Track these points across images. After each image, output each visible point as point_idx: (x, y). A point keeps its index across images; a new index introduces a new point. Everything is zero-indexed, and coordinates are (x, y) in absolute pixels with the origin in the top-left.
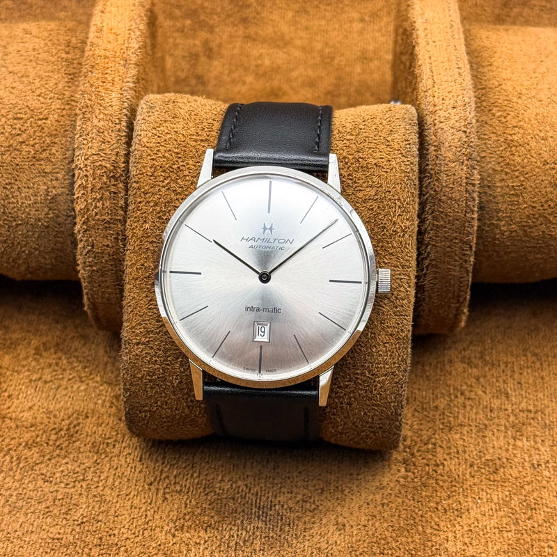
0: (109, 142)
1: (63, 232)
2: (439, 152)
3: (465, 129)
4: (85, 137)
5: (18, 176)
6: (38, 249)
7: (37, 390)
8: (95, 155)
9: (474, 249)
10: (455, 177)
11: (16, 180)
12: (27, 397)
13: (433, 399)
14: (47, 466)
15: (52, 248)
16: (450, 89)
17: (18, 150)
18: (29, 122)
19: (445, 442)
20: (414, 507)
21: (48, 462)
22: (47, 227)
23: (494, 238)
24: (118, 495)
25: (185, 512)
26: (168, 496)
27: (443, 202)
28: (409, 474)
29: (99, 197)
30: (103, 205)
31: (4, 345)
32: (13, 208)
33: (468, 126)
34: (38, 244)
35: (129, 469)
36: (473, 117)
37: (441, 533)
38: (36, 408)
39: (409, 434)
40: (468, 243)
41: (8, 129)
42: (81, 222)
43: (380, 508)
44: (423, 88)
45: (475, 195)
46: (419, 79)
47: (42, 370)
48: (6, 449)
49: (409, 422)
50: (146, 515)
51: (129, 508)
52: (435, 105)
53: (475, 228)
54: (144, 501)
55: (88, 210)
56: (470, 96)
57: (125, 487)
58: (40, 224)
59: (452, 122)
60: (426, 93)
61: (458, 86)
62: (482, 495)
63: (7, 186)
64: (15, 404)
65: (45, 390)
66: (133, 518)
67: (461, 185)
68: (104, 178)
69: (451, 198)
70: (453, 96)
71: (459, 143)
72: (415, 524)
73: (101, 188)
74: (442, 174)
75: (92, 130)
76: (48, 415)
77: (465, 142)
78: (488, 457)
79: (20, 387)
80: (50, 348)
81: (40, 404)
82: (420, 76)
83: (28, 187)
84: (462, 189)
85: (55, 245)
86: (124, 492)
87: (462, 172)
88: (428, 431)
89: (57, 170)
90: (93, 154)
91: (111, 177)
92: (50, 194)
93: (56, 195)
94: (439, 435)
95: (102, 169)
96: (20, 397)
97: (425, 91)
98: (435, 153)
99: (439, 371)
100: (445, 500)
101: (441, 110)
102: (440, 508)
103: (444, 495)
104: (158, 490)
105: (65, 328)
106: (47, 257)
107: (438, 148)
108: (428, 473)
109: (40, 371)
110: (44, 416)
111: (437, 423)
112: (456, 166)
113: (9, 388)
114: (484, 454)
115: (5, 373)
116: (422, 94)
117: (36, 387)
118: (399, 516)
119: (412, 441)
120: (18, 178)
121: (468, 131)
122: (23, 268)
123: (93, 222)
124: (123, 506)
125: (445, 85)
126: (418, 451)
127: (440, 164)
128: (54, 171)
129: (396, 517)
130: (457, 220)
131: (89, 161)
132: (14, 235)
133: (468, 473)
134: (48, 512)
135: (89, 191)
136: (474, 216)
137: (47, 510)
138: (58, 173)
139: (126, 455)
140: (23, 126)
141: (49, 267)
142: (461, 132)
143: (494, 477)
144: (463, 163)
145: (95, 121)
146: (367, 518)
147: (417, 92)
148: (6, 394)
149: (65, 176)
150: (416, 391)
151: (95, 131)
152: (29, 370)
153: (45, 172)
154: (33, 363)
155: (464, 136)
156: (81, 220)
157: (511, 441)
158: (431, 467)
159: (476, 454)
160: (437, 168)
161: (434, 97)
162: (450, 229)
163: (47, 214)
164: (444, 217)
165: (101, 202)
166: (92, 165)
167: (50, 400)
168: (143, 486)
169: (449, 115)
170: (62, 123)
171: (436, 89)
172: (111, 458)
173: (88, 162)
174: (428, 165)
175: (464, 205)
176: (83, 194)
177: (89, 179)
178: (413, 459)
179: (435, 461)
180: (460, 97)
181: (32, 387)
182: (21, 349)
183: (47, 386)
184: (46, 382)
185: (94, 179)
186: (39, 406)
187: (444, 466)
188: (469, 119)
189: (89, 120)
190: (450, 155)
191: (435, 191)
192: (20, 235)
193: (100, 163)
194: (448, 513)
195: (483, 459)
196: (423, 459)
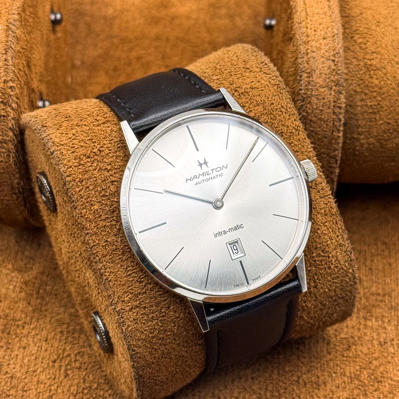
2: (311, 79)
3: (334, 59)
9: (339, 162)
10: (325, 101)
16: (320, 21)
23: (355, 150)
24: (27, 372)
25: (84, 386)
26: (69, 372)
27: (314, 122)
33: (336, 56)
35: (36, 348)
36: (341, 48)
40: (334, 157)
44: (297, 20)
45: (341, 116)
46: (294, 11)
50: (51, 390)
51: (35, 383)
52: (308, 36)
53: (341, 145)
54: (48, 377)
56: (338, 28)
57: (33, 364)
59: (323, 51)
60: (300, 25)
61: (328, 18)
62: (337, 369)
66: (40, 393)
67: (329, 108)
69: (320, 119)
70: (323, 27)
71: (329, 71)
74: (313, 98)
77: (334, 70)
78: (343, 336)
82: (295, 8)
84: (330, 111)
86: (32, 369)
87: (330, 96)
97: (299, 23)
98: (307, 79)
101: (313, 40)
104: (60, 366)
107: (310, 75)
112: (325, 91)
114: (339, 332)
116: (297, 25)
121: (337, 60)
124: (31, 382)
125: (316, 17)
127: (312, 89)
130: (326, 138)
133: (325, 349)
136: (340, 135)
139: (34, 336)
142: (330, 61)
143: (347, 354)
144: (331, 88)
147: (292, 23)
155: (332, 64)
157: (362, 321)
159: (333, 333)
160: (309, 93)
161: (307, 28)
162: (319, 145)
164: (314, 135)
168: (48, 363)
169: (319, 45)
171: (308, 21)
172: (21, 338)
174: (301, 90)
175: (332, 125)
180: (330, 29)
188: (337, 49)
190: (320, 81)
191: (307, 112)
195: (338, 337)
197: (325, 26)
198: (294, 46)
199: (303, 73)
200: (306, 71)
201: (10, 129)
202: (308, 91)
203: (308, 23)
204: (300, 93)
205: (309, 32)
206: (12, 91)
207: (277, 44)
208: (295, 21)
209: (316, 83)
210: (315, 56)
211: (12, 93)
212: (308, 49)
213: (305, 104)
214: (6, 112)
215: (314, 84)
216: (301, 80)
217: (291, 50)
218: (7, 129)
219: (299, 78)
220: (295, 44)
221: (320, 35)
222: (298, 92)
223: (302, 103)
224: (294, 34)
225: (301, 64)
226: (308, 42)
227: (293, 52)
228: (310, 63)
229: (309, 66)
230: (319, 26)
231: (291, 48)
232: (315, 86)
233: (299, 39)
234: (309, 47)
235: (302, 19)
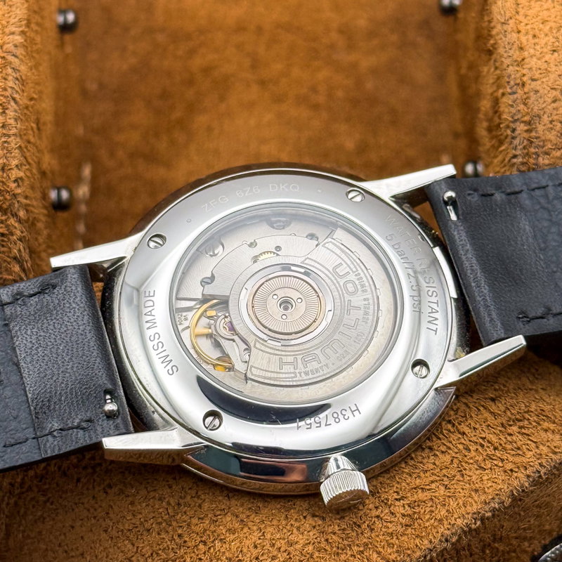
197: (553, 25)
198: (496, 68)
201: (15, 258)
202: (530, 157)
203: (521, 22)
205: (524, 39)
206: (19, 186)
208: (495, 19)
209: (544, 141)
210: (538, 88)
211: (19, 191)
212: (524, 75)
214: (7, 226)
215: (541, 144)
218: (9, 260)
221: (546, 44)
224: (495, 44)
226: (523, 60)
228: (530, 101)
229: (528, 108)
230: (541, 26)
232: (543, 147)
233: (505, 55)
234: (525, 71)
235: (508, 15)
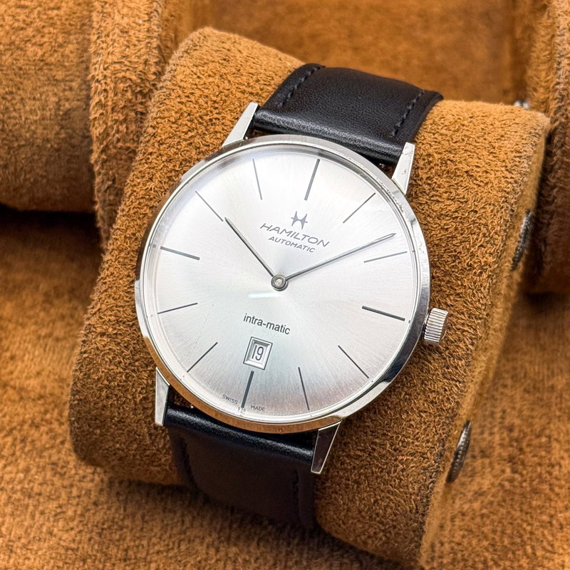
0: (135, 45)
1: (78, 157)
4: (104, 39)
5: (21, 83)
6: (45, 177)
7: (47, 350)
8: (117, 63)
11: (19, 89)
12: (35, 360)
13: (548, 377)
14: (59, 452)
15: (64, 177)
17: (21, 49)
18: (36, 12)
19: (562, 434)
20: (522, 520)
21: (61, 446)
22: (58, 150)
28: (517, 476)
29: (122, 118)
30: (127, 128)
31: (6, 288)
32: (15, 125)
34: (46, 171)
37: (556, 556)
38: (44, 373)
39: (517, 422)
41: (9, 19)
42: (99, 150)
43: (478, 520)
47: (54, 323)
48: (8, 428)
49: (518, 406)
55: (108, 135)
58: (49, 146)
63: (7, 96)
64: (19, 368)
65: (57, 350)
68: (129, 95)
72: (523, 544)
73: (125, 106)
75: (113, 30)
76: (61, 384)
79: (26, 344)
80: (63, 295)
81: (50, 368)
83: (34, 99)
85: (68, 172)
88: (540, 418)
89: (72, 77)
90: (115, 63)
91: (138, 93)
92: (62, 108)
93: (69, 110)
94: (554, 424)
95: (125, 82)
96: (26, 358)
99: (556, 339)
100: (561, 512)
102: (554, 522)
103: (560, 505)
105: (82, 267)
106: (57, 186)
108: (540, 476)
109: (51, 324)
110: (56, 385)
111: (554, 408)
113: (11, 348)
115: (7, 326)
117: (46, 345)
118: (503, 532)
119: (520, 431)
120: (21, 87)
122: (26, 199)
123: (114, 151)
126: (528, 445)
128: (67, 78)
129: (499, 534)
131: (109, 71)
132: (15, 158)
134: (60, 513)
135: (110, 110)
137: (59, 510)
138: (72, 81)
140: (28, 17)
141: (59, 198)
145: (117, 17)
146: (461, 533)
148: (8, 354)
149: (81, 85)
150: (527, 365)
151: (117, 31)
152: (36, 323)
153: (56, 80)
154: (42, 314)
156: (98, 148)
158: (543, 468)
163: (57, 134)
165: (124, 126)
166: (113, 77)
167: (63, 364)
170: (78, 14)
173: (108, 73)
176: (102, 114)
177: (109, 96)
178: (522, 456)
179: (550, 459)
181: (41, 346)
182: (27, 296)
183: (60, 344)
184: (57, 340)
185: (116, 95)
186: (50, 372)
187: (560, 466)
189: (110, 15)
192: (23, 159)
193: (123, 74)
194: (565, 530)
196: (534, 456)
199: (563, 58)
200: (568, 56)
204: (557, 89)
207: (523, 16)
213: (563, 106)
216: (558, 69)
217: (545, 24)
219: (555, 66)
220: (550, 14)
222: (553, 87)
223: (560, 104)
225: (559, 45)
227: (547, 27)
231: (545, 20)
